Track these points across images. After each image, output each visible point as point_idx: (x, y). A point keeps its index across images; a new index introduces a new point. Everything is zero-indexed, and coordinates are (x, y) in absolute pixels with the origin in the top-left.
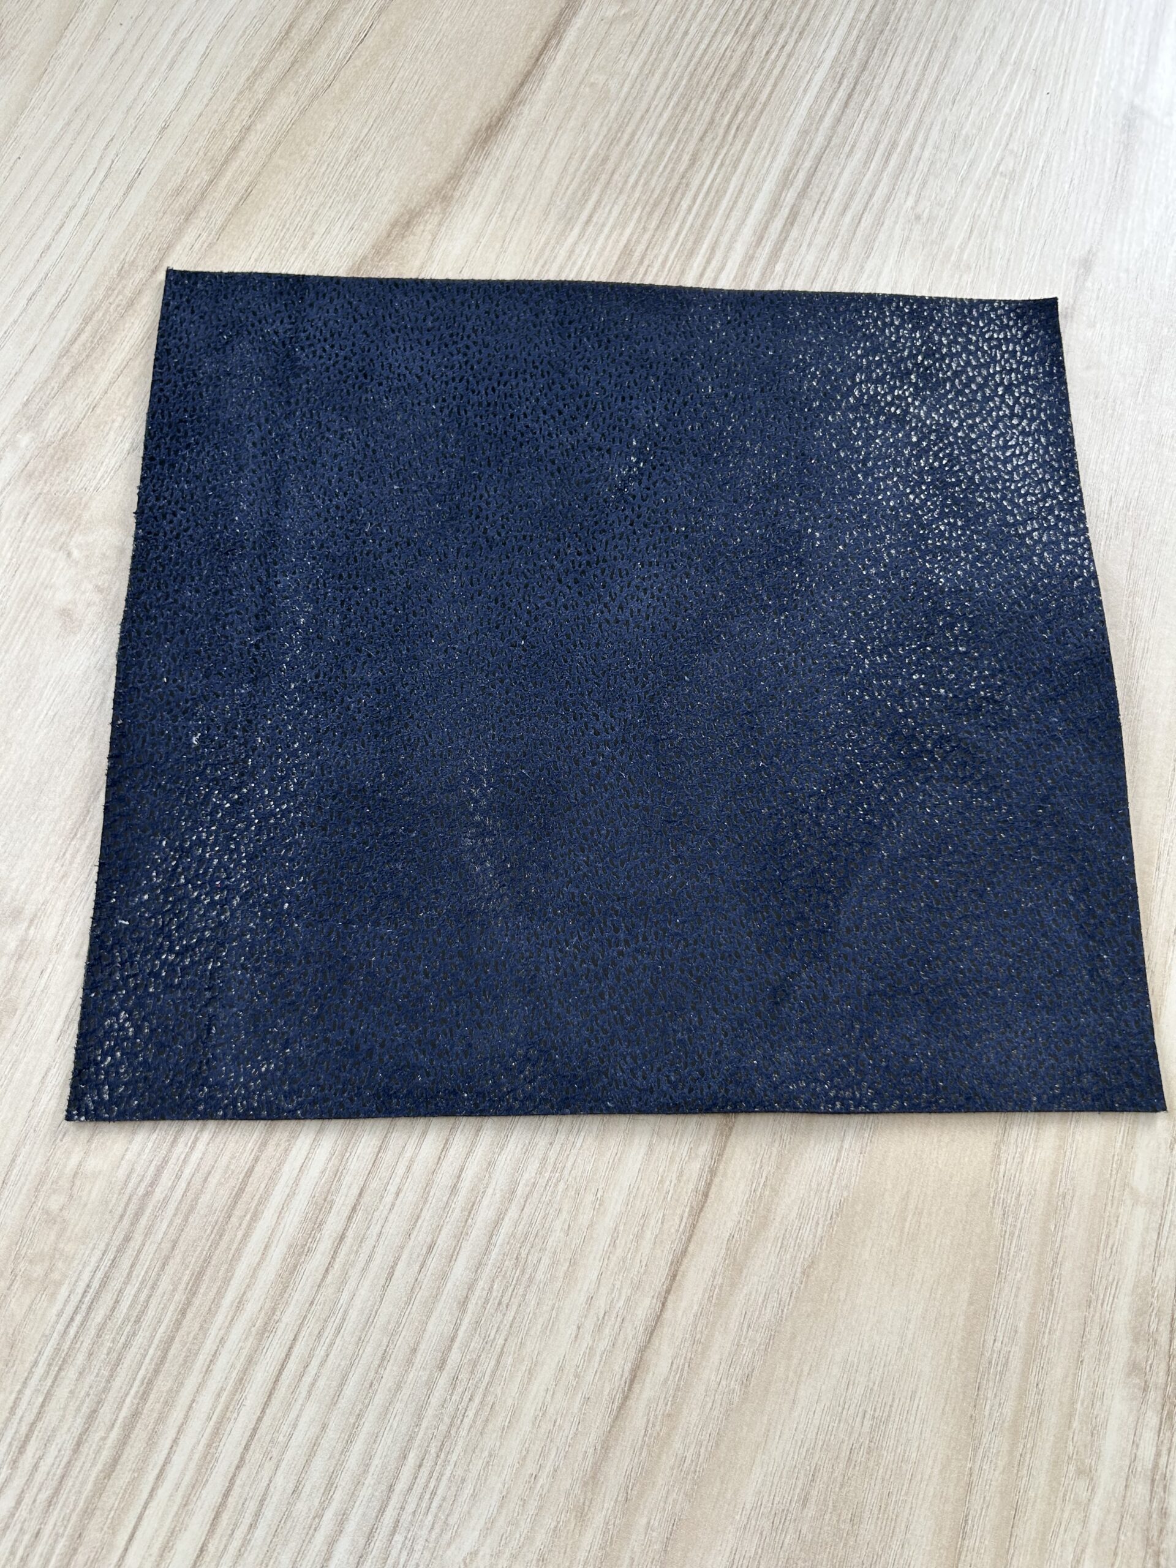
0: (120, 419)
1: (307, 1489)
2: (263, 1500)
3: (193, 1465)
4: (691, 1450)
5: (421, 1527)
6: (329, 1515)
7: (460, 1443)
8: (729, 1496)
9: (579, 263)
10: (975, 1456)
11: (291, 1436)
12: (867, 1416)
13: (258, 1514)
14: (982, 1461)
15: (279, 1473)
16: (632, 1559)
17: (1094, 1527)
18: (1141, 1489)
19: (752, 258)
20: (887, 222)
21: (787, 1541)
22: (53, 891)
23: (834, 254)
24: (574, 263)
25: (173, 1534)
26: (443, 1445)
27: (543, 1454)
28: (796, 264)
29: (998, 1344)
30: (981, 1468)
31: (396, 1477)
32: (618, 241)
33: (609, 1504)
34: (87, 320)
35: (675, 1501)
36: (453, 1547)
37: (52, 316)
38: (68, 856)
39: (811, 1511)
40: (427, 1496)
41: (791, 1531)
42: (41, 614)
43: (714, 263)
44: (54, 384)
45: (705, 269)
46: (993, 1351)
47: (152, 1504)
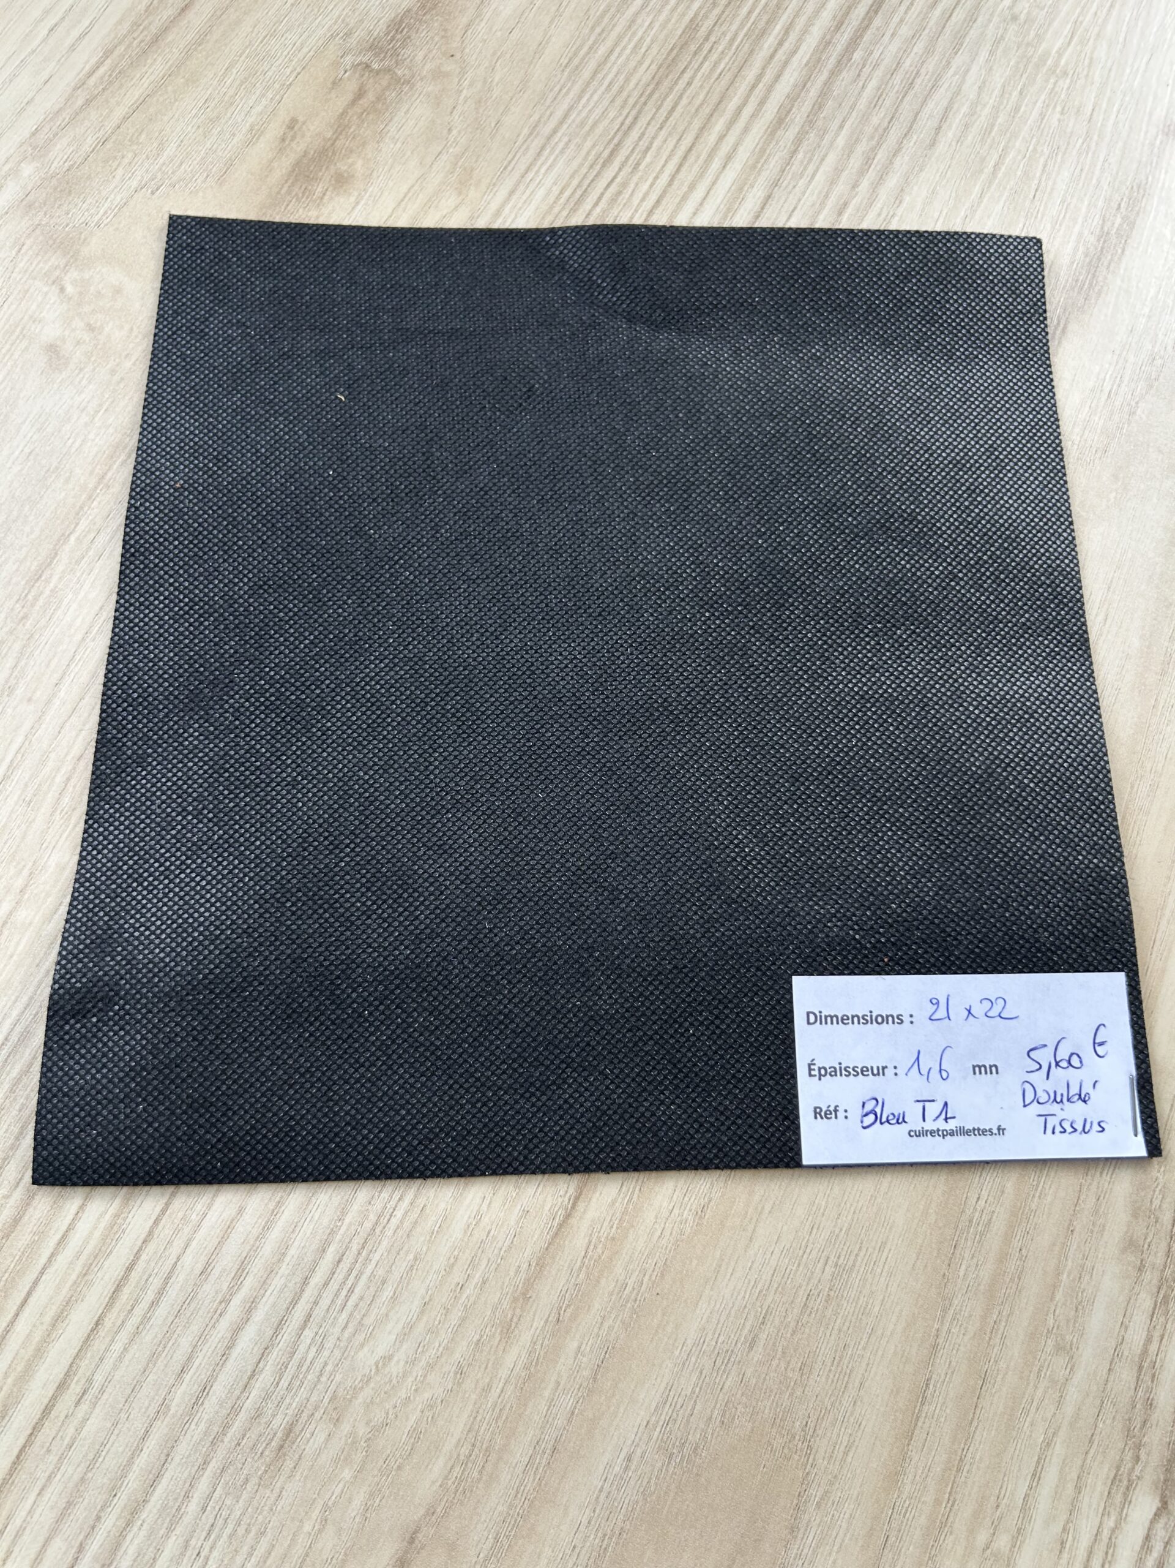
0: (130, 155)
1: (216, 1272)
2: (168, 1278)
3: (97, 1234)
4: (633, 1278)
5: (333, 1324)
6: (236, 1301)
7: (385, 1243)
8: (669, 1329)
9: (640, 34)
10: (943, 1317)
11: (205, 1215)
12: (830, 1262)
13: (161, 1292)
14: (951, 1323)
15: (188, 1251)
16: (558, 1383)
17: (1069, 1410)
18: (1126, 1375)
19: (829, 43)
20: (980, 19)
21: (728, 1383)
22: (11, 632)
23: (919, 48)
24: (634, 34)
25: (68, 1303)
26: (365, 1242)
27: (473, 1264)
28: (876, 54)
29: (982, 1203)
30: (949, 1331)
31: (313, 1270)
32: (684, 15)
33: (538, 1323)
34: (107, 54)
35: (611, 1328)
36: (366, 1349)
37: (72, 48)
38: (30, 597)
39: (757, 1354)
40: (344, 1293)
41: (733, 1373)
42: (26, 348)
43: (786, 45)
44: (66, 115)
45: (776, 51)
46: (975, 1209)
47: (50, 1271)
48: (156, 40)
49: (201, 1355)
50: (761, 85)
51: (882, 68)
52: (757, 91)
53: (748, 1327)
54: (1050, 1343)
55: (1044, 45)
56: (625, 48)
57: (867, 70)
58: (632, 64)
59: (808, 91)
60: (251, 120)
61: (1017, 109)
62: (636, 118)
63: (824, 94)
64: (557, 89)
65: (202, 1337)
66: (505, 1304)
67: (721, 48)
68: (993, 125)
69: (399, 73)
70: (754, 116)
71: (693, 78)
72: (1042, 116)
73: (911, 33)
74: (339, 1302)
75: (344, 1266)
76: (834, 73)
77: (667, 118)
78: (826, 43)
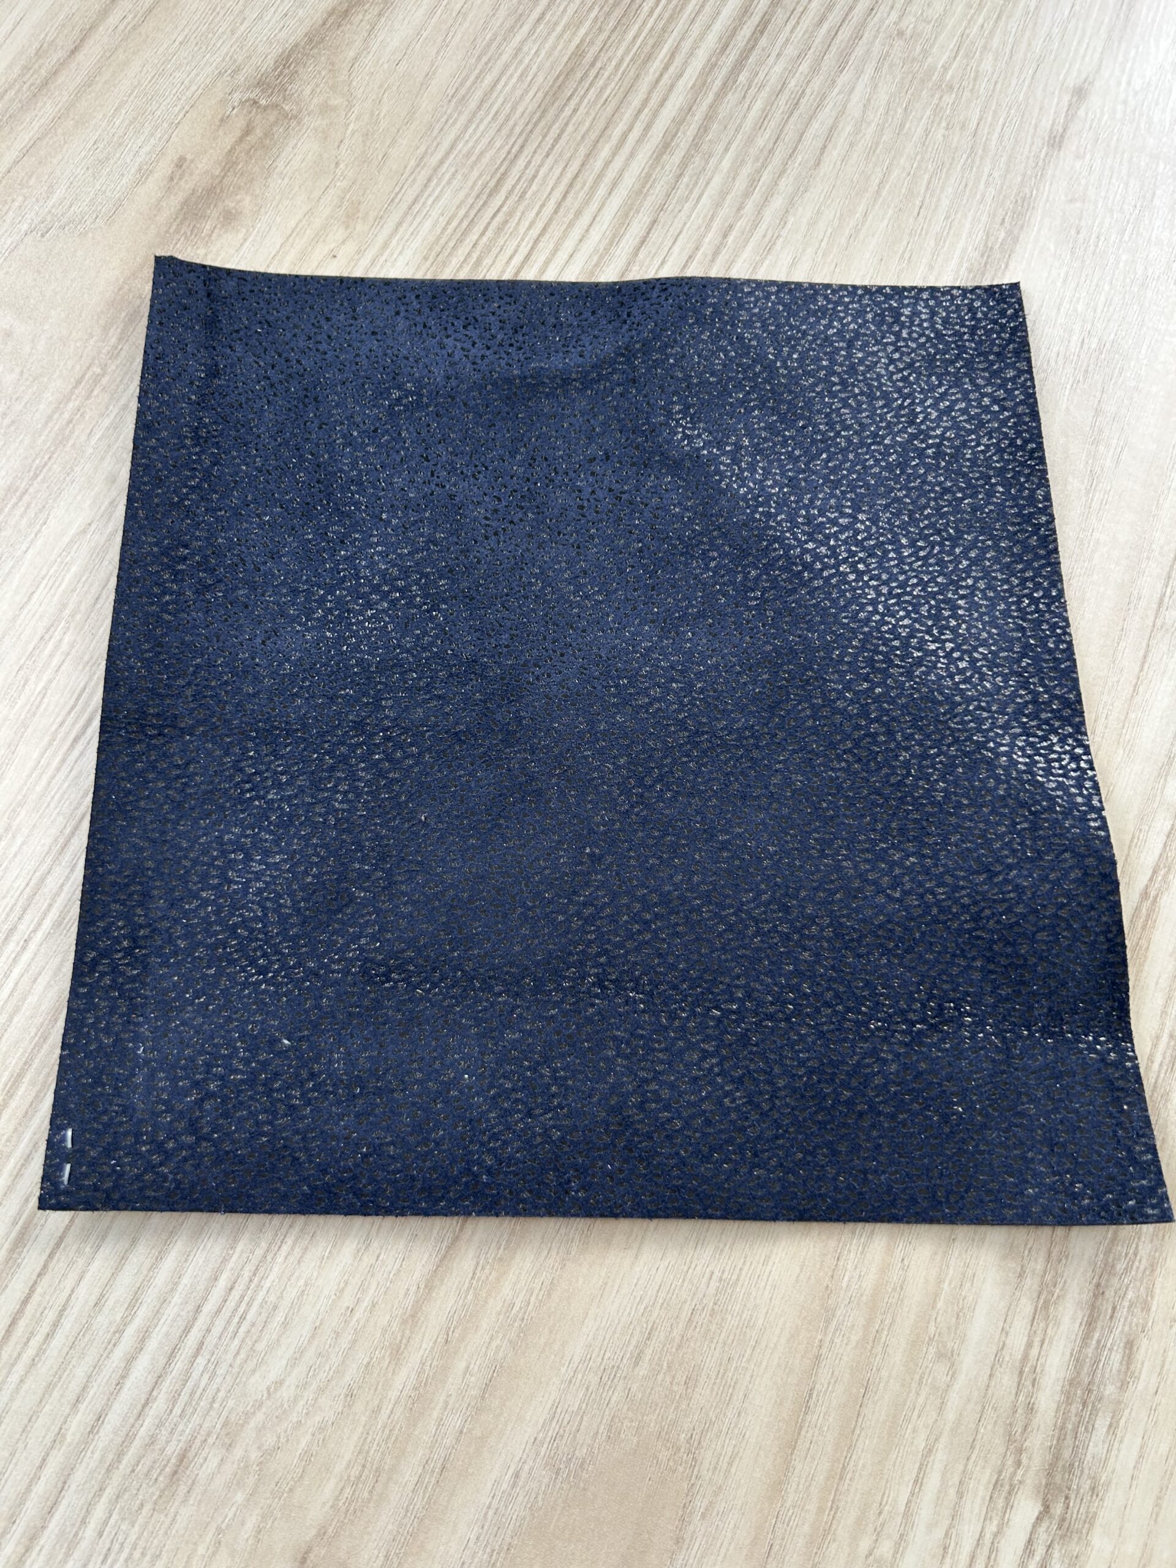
48: (46, 83)
49: (96, 1385)
50: (646, 110)
51: (767, 89)
52: (642, 117)
53: (634, 1342)
54: (932, 1350)
55: (930, 59)
56: (512, 75)
57: (752, 91)
58: (518, 93)
59: (694, 115)
60: (139, 160)
61: (902, 126)
62: (522, 147)
63: (709, 118)
64: (443, 120)
65: (97, 1367)
66: (395, 1326)
67: (606, 74)
68: (877, 144)
69: (287, 108)
70: (640, 141)
71: (579, 104)
72: (927, 132)
73: (796, 53)
74: (231, 1329)
75: (236, 1294)
76: (720, 95)
77: (553, 146)
78: (711, 66)
